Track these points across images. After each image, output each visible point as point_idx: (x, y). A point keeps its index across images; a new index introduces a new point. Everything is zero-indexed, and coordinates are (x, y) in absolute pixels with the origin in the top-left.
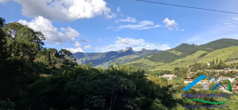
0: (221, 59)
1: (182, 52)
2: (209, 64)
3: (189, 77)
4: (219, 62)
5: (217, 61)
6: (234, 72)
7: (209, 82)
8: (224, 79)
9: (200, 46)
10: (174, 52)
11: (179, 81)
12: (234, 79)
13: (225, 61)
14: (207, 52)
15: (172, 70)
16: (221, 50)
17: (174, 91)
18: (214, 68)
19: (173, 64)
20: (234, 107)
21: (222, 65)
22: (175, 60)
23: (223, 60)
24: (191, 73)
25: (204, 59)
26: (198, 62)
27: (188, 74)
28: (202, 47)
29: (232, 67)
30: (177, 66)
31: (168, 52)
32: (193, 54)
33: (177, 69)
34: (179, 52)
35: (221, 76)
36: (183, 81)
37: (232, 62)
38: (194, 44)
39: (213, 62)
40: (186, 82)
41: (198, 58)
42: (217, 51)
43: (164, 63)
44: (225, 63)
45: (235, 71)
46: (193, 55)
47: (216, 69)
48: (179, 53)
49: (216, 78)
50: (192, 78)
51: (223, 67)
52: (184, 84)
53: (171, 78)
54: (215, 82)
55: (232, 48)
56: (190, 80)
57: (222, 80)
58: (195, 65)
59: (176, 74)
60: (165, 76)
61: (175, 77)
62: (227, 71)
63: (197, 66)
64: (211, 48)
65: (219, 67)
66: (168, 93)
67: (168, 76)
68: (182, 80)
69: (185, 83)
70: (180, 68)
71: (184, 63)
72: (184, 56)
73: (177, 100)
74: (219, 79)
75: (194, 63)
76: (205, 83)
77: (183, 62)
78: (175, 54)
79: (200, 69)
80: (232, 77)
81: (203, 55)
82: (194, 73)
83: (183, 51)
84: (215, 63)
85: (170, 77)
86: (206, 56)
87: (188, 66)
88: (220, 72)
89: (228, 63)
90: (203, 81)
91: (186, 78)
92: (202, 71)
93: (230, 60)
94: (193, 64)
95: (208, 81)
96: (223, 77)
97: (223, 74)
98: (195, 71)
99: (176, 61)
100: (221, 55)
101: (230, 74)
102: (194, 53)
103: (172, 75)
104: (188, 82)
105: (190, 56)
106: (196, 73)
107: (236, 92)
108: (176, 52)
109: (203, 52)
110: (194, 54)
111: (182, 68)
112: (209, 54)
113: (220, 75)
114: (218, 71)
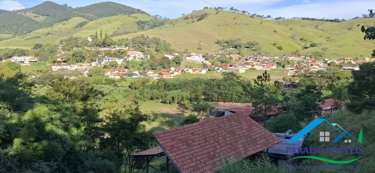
0: (107, 32)
1: (46, 17)
2: (90, 39)
3: (59, 60)
4: (104, 37)
5: (101, 34)
6: (122, 51)
7: (91, 65)
8: (110, 61)
9: (77, 10)
10: (30, 15)
11: (42, 67)
12: (122, 60)
13: (112, 36)
14: (87, 21)
15: (29, 49)
16: (107, 18)
17: (31, 85)
18: (97, 45)
19: (30, 37)
20: (122, 96)
21: (108, 41)
22: (34, 29)
23: (110, 33)
24: (63, 53)
25: (83, 31)
26: (75, 36)
27: (58, 55)
28: (80, 12)
29: (120, 45)
30: (39, 41)
31: (18, 14)
32: (66, 22)
33: (38, 46)
34: (41, 16)
35: (106, 57)
36: (51, 67)
37: (120, 37)
38: (66, 5)
39: (96, 37)
40: (55, 68)
41: (74, 28)
42: (101, 20)
43: (10, 35)
44: (112, 38)
45: (124, 49)
46: (65, 24)
47: (100, 46)
48: (41, 19)
49: (100, 60)
50: (64, 62)
51: (109, 44)
52: (52, 71)
53: (27, 62)
54: (99, 66)
55: (121, 17)
56: (63, 63)
57: (107, 62)
58: (70, 39)
59: (36, 56)
60: (16, 59)
61: (36, 60)
62: (114, 49)
63: (73, 42)
64: (93, 14)
65: (104, 44)
66: (20, 89)
67: (22, 58)
68: (48, 64)
69: (54, 70)
70: (44, 44)
71: (50, 35)
72: (51, 25)
73: (36, 98)
74: (104, 60)
75: (67, 37)
76: (85, 67)
77: (48, 34)
78: (33, 18)
79: (77, 47)
80: (120, 58)
81: (81, 25)
82: (68, 52)
83: (48, 16)
84: (99, 37)
85: (27, 60)
86: (85, 26)
87: (57, 42)
88: (105, 51)
89: (115, 39)
90: (82, 64)
91: (55, 62)
92: (80, 49)
93: (118, 35)
94: (65, 38)
95: (89, 64)
96: (109, 58)
97: (108, 54)
98: (69, 50)
99: (36, 31)
100: (106, 27)
101: (118, 54)
102: (66, 20)
103: (29, 57)
104: (60, 67)
105: (60, 25)
106: (71, 53)
107: (125, 77)
108: (35, 15)
109: (81, 20)
110: (68, 22)
111: (47, 45)
112: (90, 24)
113: (106, 55)
114: (102, 49)
